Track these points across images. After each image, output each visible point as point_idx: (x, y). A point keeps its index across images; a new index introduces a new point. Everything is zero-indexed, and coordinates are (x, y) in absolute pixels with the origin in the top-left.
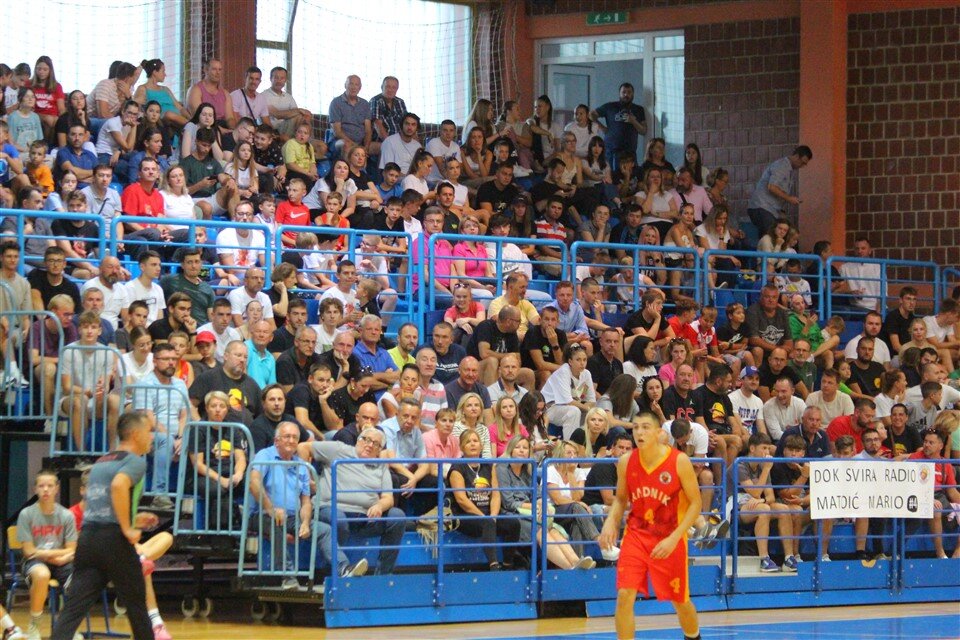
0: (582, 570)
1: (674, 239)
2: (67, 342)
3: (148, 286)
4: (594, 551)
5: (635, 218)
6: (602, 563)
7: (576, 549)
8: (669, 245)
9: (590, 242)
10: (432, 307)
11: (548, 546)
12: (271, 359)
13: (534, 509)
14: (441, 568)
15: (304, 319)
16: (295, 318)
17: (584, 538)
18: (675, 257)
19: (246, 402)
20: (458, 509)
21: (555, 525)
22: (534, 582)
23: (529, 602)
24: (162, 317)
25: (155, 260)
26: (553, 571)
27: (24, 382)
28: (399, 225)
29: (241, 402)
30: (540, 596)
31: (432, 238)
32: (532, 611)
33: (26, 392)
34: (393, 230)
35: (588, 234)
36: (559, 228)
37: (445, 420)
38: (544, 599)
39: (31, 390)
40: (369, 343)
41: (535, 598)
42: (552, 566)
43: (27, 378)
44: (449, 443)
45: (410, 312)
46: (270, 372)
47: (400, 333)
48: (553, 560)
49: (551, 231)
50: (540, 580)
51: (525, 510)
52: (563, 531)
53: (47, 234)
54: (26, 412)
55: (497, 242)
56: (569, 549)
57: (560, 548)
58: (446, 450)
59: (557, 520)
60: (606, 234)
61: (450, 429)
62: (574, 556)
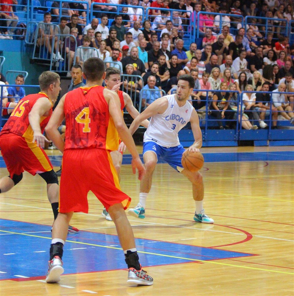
0: (253, 130)
1: (277, 15)
2: (78, 46)
3: (104, 27)
4: (257, 123)
5: (265, 8)
6: (260, 128)
7: (251, 122)
8: (276, 17)
9: (250, 16)
10: (198, 37)
11: (242, 121)
12: (146, 54)
13: (238, 109)
14: (206, 128)
15: (157, 39)
16: (154, 39)
17: (254, 119)
18: (277, 22)
19: (138, 68)
20: (212, 107)
21: (244, 114)
22: (237, 133)
23: (235, 140)
24: (108, 37)
25: (106, 18)
26: (244, 130)
27: (62, 59)
28: (184, 8)
29: (137, 68)
30: (239, 139)
31: (198, 13)
32: (236, 143)
33: (63, 62)
34: (182, 9)
35: (249, 13)
36: (239, 11)
37: (205, 77)
38: (240, 139)
39: (65, 62)
40: (179, 49)
41: (237, 139)
42: (243, 128)
43: (63, 57)
44: (206, 84)
45: (190, 38)
46: (146, 58)
47: (190, 46)
48: (244, 127)
49: (235, 12)
50: (239, 133)
51: (235, 109)
52: (247, 116)
53: (68, 8)
54: (63, 70)
55: (220, 15)
56: (249, 122)
57: (246, 122)
58: (206, 87)
59: (245, 113)
60: (254, 13)
61: (207, 80)
62: (250, 125)
